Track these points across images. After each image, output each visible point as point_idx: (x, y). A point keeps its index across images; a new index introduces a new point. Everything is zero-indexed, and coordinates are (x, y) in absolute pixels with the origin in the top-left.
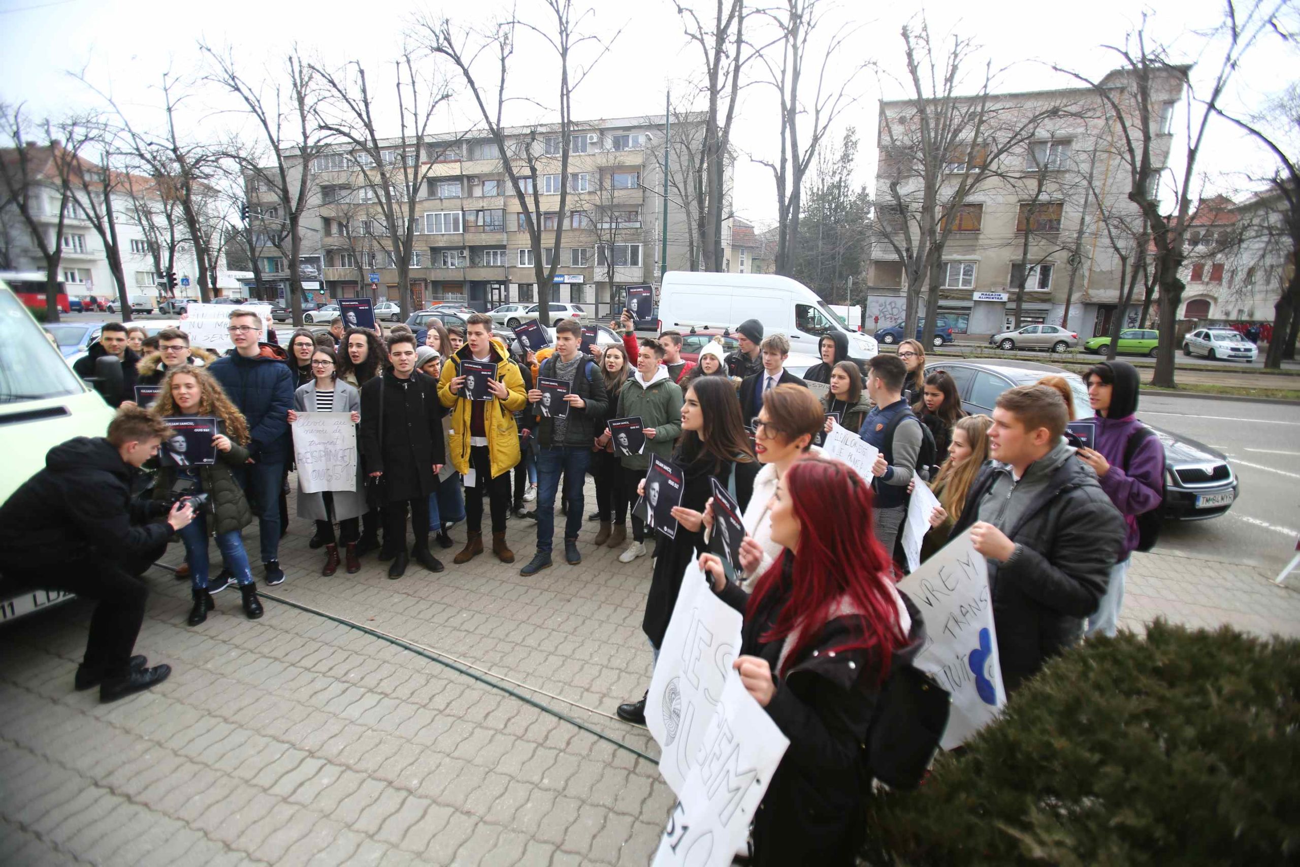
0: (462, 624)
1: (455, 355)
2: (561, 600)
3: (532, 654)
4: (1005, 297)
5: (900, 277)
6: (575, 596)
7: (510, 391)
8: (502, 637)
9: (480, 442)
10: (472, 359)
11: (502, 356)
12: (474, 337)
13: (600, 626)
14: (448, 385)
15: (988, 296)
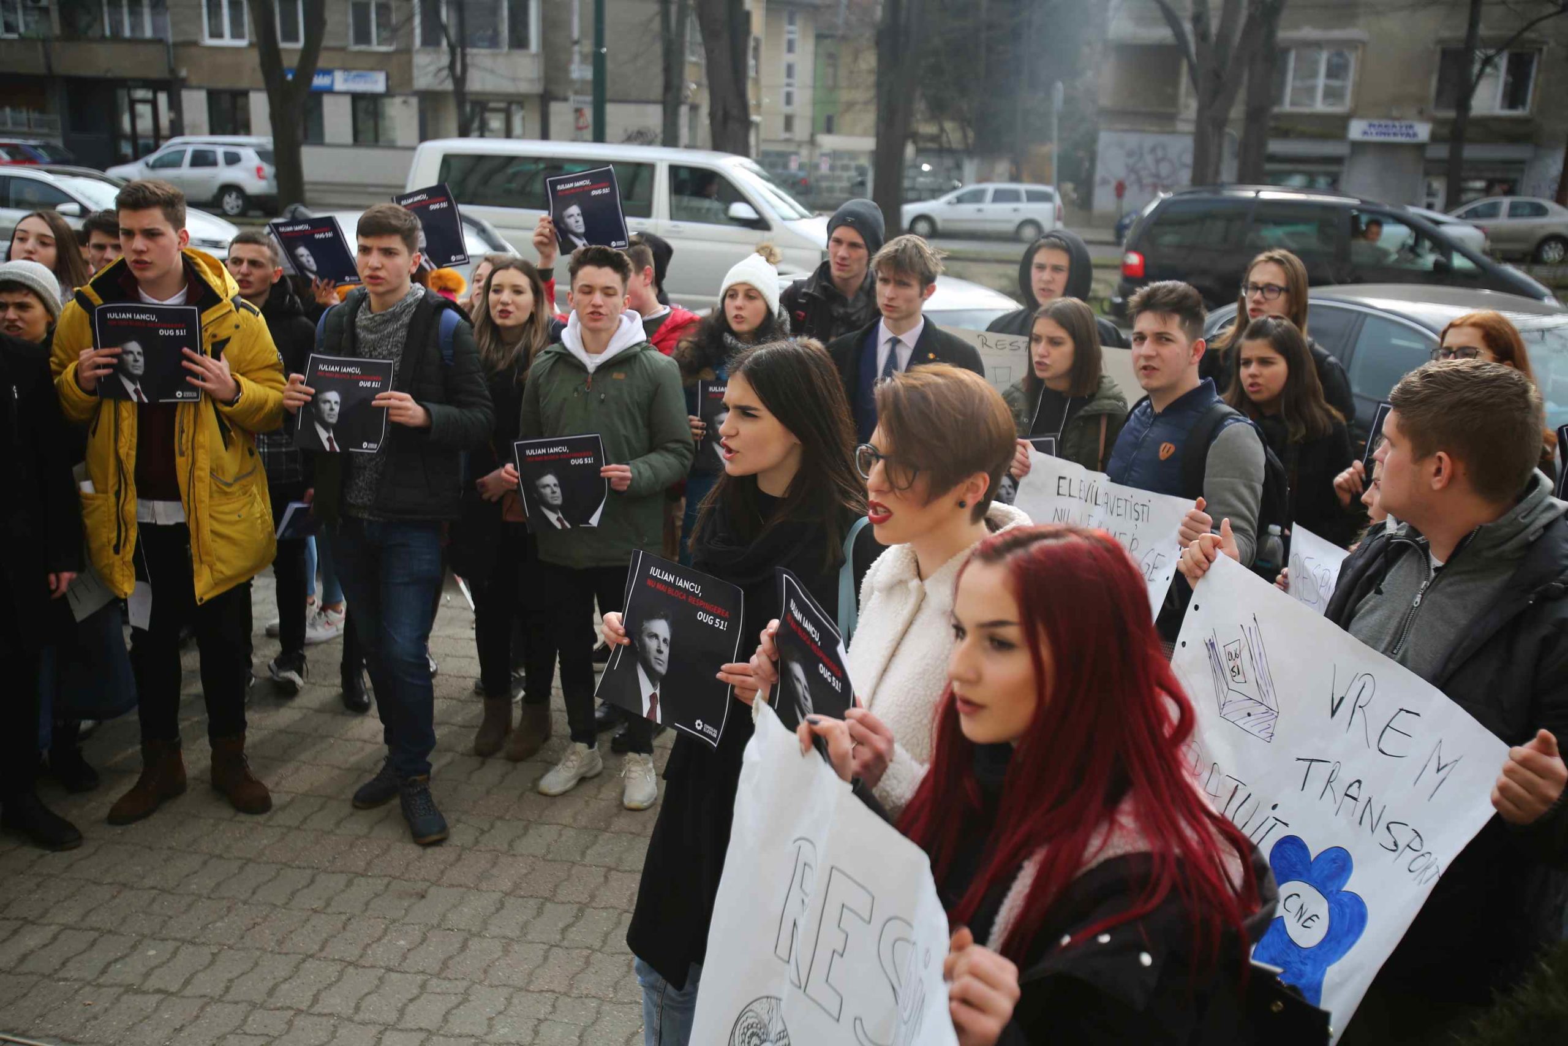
0: (147, 975)
1: (87, 289)
2: (400, 897)
3: (341, 1032)
4: (1423, 131)
5: (1175, 84)
6: (437, 883)
7: (243, 380)
8: (258, 998)
9: (165, 513)
10: (138, 299)
11: (219, 291)
12: (139, 243)
13: (506, 951)
14: (71, 367)
15: (1384, 130)
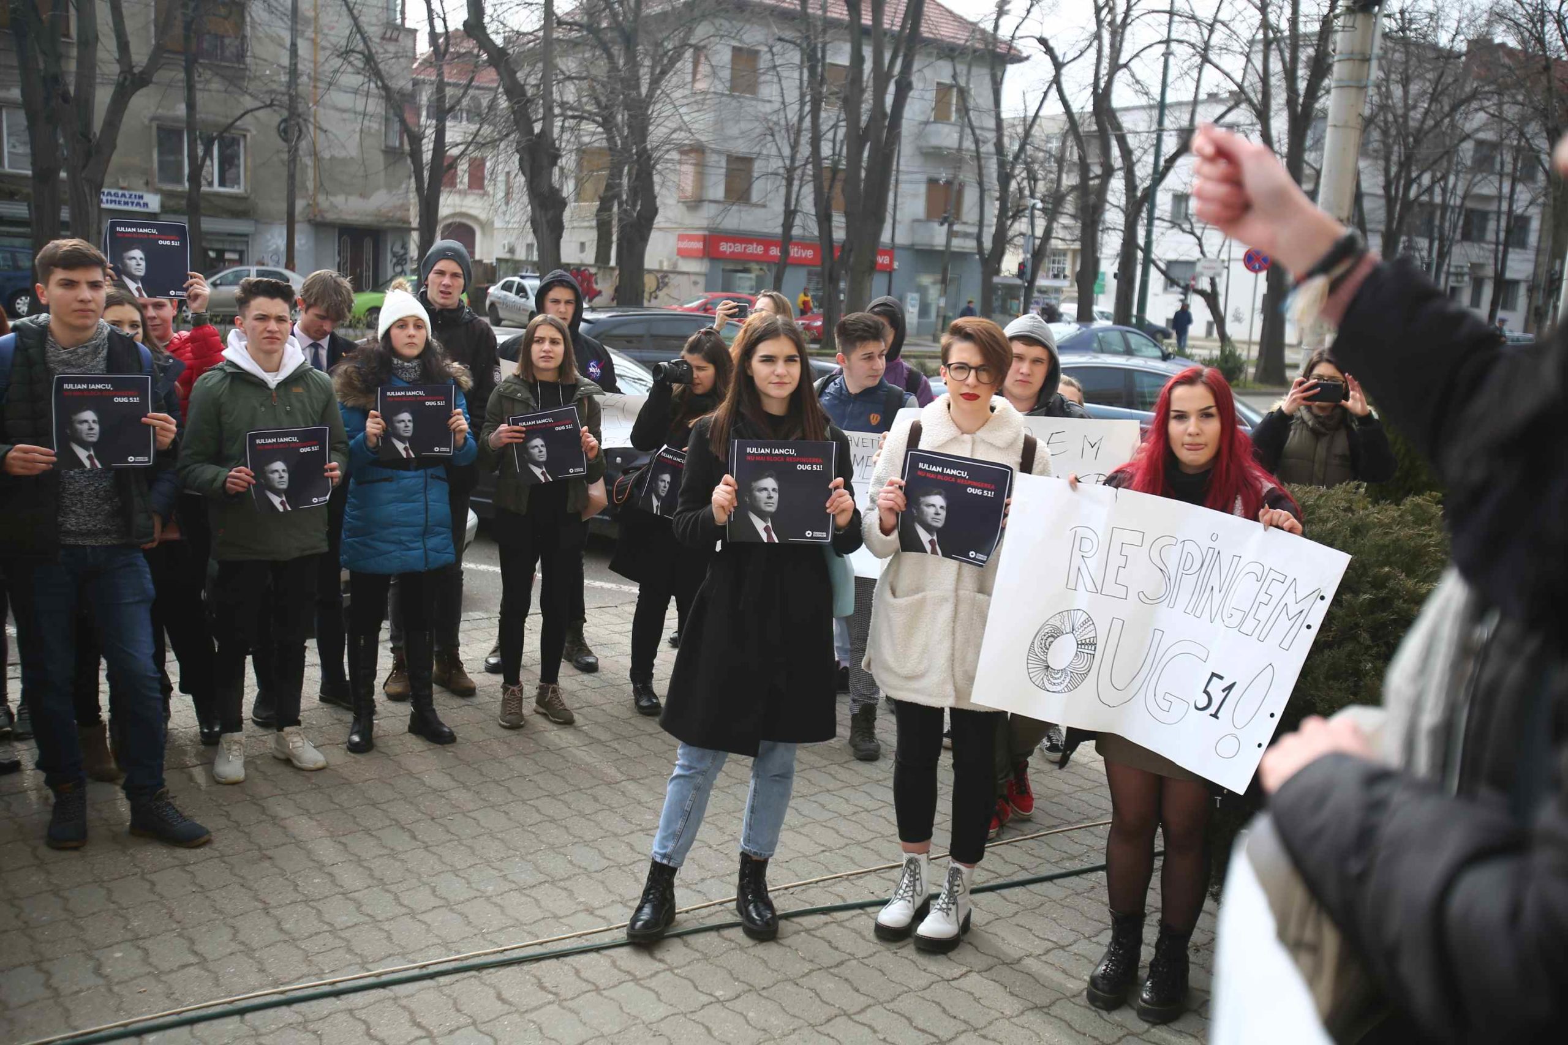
15: (113, 198)
